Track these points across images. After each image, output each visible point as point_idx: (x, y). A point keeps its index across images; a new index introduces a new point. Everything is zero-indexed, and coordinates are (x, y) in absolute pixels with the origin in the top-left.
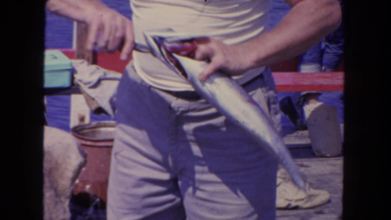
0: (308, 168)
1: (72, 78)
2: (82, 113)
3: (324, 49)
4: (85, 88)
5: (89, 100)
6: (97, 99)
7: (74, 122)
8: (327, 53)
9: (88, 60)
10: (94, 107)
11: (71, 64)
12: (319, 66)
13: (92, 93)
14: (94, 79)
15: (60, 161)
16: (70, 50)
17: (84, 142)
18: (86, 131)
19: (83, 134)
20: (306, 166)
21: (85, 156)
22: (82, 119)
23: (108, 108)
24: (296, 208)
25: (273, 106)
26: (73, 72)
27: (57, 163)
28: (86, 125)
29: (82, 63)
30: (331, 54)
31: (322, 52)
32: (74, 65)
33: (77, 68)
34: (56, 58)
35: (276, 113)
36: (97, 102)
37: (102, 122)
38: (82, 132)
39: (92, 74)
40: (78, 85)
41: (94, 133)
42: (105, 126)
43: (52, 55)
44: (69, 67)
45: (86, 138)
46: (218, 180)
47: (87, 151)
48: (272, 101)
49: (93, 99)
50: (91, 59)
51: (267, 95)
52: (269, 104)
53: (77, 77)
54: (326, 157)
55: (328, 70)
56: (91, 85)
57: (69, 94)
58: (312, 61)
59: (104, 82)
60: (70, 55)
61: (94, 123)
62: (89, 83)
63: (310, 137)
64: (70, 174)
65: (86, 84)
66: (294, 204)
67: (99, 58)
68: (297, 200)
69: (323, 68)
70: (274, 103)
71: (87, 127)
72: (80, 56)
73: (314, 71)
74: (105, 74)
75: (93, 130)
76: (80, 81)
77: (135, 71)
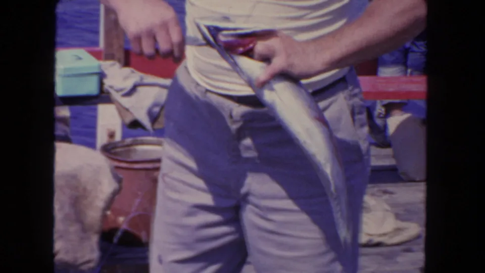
0: (393, 196)
1: (101, 84)
2: (112, 128)
3: (409, 48)
4: (116, 96)
5: (122, 110)
6: (132, 110)
7: (102, 139)
8: (413, 51)
9: (119, 61)
10: (128, 120)
11: (100, 67)
12: (402, 68)
13: (126, 102)
14: (129, 84)
15: (89, 187)
16: (97, 49)
17: (116, 164)
18: (118, 150)
19: (115, 154)
20: (391, 193)
21: (119, 181)
22: (112, 135)
23: (145, 121)
24: (378, 245)
25: (357, 117)
26: (102, 76)
27: (85, 189)
28: (119, 142)
29: (112, 65)
30: (418, 54)
31: (406, 52)
32: (103, 68)
33: (106, 72)
34: (80, 59)
35: (362, 126)
36: (131, 113)
37: (140, 138)
38: (113, 151)
39: (126, 78)
40: (108, 93)
41: (128, 152)
42: (143, 143)
43: (76, 56)
44: (97, 70)
45: (120, 158)
46: (295, 207)
47: (121, 174)
48: (357, 110)
49: (127, 110)
50: (123, 60)
51: (351, 102)
52: (353, 114)
53: (107, 82)
54: (414, 181)
55: (416, 73)
56: (124, 92)
57: (96, 104)
58: (395, 63)
59: (141, 89)
60: (97, 55)
61: (129, 140)
62: (121, 90)
63: (395, 156)
64: (100, 203)
65: (118, 91)
66: (376, 240)
67: (133, 59)
68: (380, 235)
69: (409, 71)
70: (360, 113)
71: (120, 145)
72: (109, 57)
73: (397, 75)
74: (142, 79)
75: (127, 148)
76: (111, 87)
77: (188, 73)
